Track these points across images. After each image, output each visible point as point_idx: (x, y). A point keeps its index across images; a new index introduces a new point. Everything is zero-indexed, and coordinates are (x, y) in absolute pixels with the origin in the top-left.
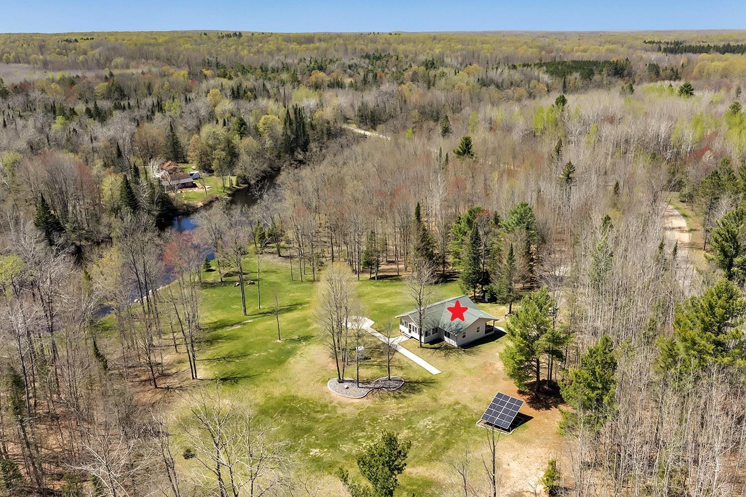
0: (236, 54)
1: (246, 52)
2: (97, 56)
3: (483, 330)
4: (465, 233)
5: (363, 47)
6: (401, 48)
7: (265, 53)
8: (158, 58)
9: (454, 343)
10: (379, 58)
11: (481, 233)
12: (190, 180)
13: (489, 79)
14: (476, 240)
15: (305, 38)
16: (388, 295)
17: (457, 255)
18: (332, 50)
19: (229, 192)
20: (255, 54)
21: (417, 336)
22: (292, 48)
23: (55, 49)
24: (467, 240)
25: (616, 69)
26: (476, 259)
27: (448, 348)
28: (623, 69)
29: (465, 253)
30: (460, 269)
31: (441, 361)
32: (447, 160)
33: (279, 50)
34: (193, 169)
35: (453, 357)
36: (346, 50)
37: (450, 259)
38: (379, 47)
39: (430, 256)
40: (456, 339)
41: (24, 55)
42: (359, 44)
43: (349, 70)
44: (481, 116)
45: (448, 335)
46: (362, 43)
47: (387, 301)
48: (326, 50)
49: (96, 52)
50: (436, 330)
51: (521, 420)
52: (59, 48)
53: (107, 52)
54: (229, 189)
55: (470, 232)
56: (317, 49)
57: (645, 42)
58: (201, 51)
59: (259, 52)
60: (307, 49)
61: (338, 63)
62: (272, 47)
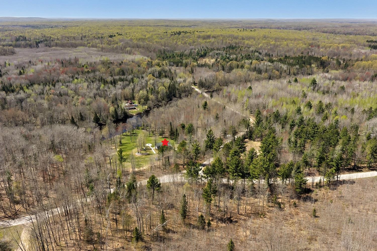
0: (176, 44)
1: (180, 43)
2: (121, 46)
7: (187, 44)
8: (143, 47)
12: (134, 107)
15: (207, 36)
18: (216, 43)
19: (144, 111)
20: (183, 44)
22: (199, 41)
23: (106, 41)
26: (177, 135)
33: (194, 42)
34: (136, 103)
38: (237, 42)
41: (95, 44)
48: (214, 42)
49: (121, 44)
52: (108, 41)
53: (125, 45)
54: (144, 110)
56: (210, 42)
57: (367, 41)
58: (162, 42)
59: (185, 43)
60: (206, 42)
61: (213, 52)
62: (191, 41)
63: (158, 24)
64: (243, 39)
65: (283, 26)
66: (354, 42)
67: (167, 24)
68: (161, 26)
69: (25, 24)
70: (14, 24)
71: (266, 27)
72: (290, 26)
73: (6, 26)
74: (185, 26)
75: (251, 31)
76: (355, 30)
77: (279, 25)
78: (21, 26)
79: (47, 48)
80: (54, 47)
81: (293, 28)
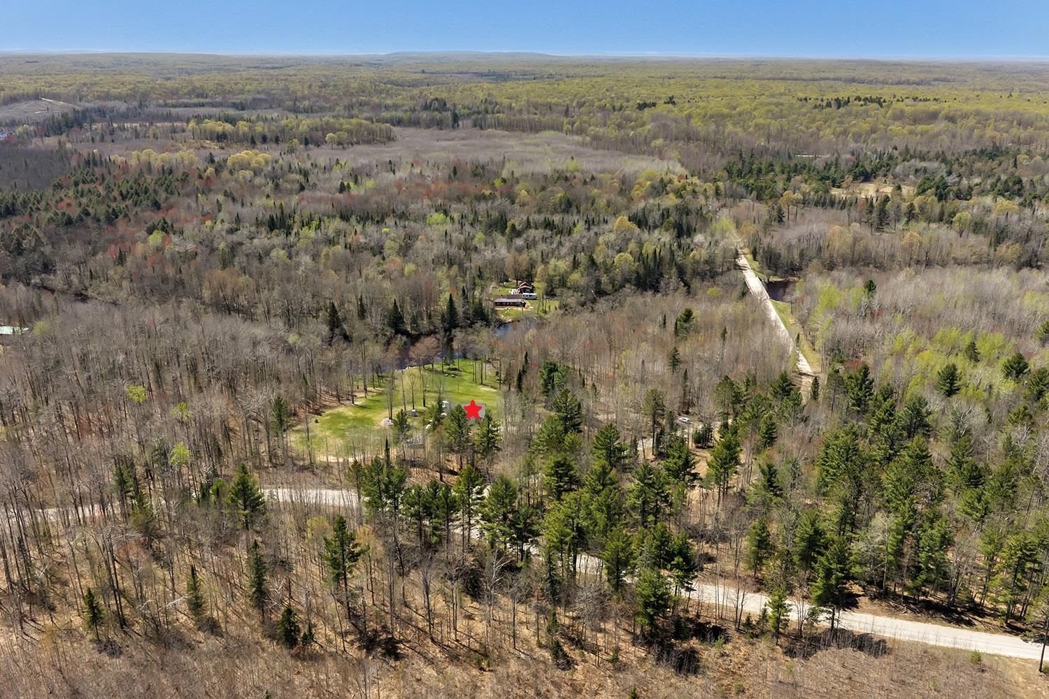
1: (829, 131)
12: (520, 300)
18: (946, 137)
20: (837, 135)
56: (927, 132)
58: (772, 128)
59: (845, 133)
60: (911, 133)
62: (866, 127)
63: (827, 75)
68: (834, 79)
69: (485, 70)
70: (461, 69)
73: (440, 73)
78: (476, 73)
79: (476, 131)
80: (490, 130)
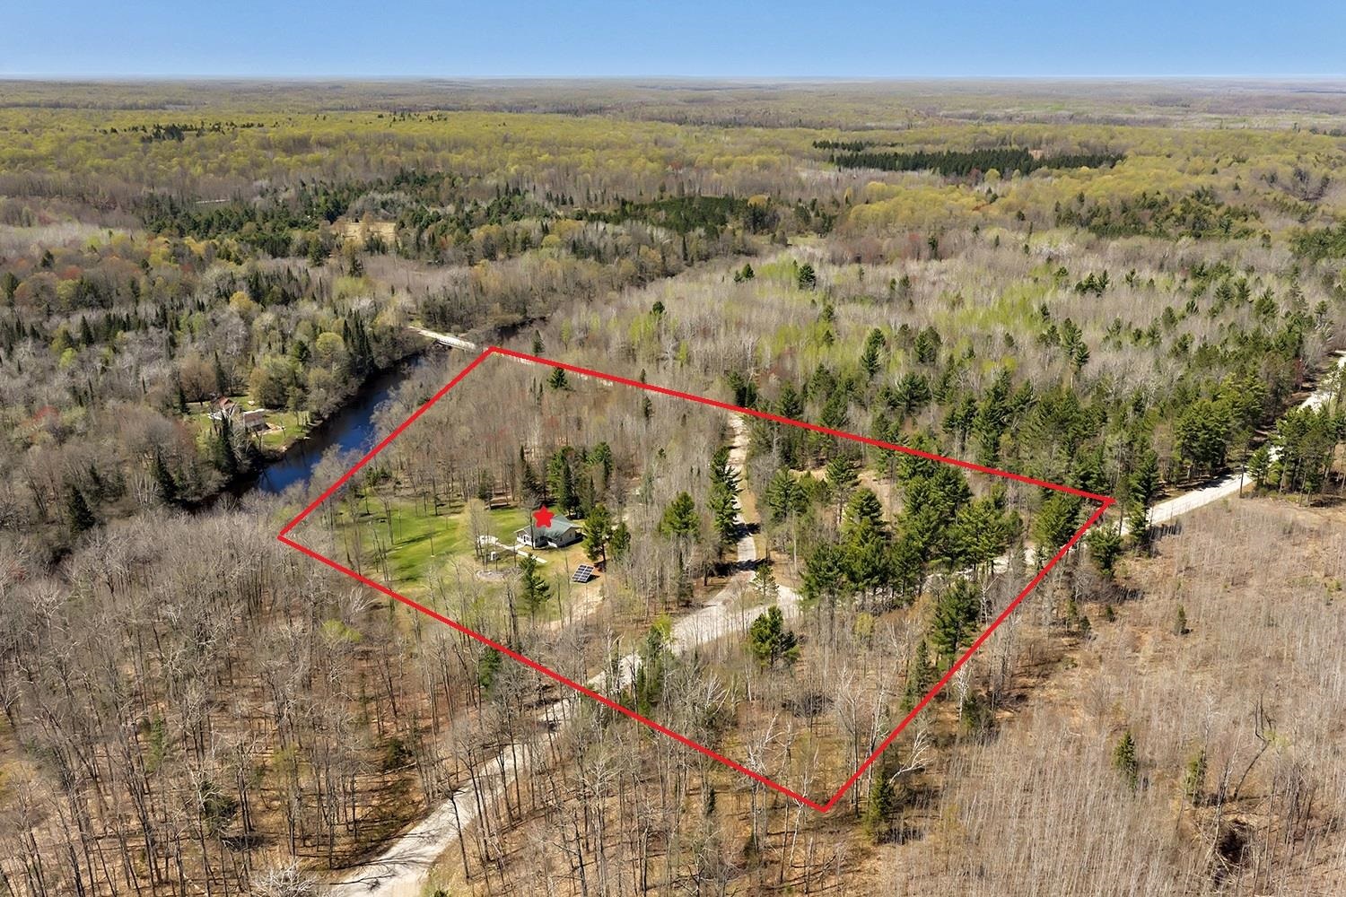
0: (184, 173)
1: (199, 170)
3: (574, 535)
4: (560, 468)
5: (394, 157)
6: (456, 159)
7: (233, 172)
9: (555, 546)
10: (423, 181)
11: (571, 467)
13: (587, 241)
14: (568, 472)
15: (295, 139)
16: (504, 520)
17: (554, 485)
18: (344, 166)
19: (307, 431)
20: (217, 173)
21: (530, 543)
22: (277, 162)
24: (562, 472)
25: (754, 215)
26: (569, 488)
27: (552, 549)
28: (763, 215)
29: (561, 483)
30: (557, 496)
31: (547, 556)
32: (541, 390)
33: (255, 165)
35: (554, 553)
36: (367, 163)
37: (550, 488)
38: (419, 158)
39: (533, 487)
40: (555, 542)
42: (388, 153)
43: (382, 211)
44: (575, 322)
45: (551, 540)
46: (392, 149)
47: (503, 524)
48: (335, 165)
50: (542, 538)
51: (592, 578)
54: (306, 428)
55: (563, 467)
56: (319, 162)
57: (815, 145)
59: (223, 169)
60: (303, 163)
61: (363, 197)
62: (243, 161)
64: (433, 147)
65: (506, 100)
66: (780, 150)
67: (54, 97)
71: (450, 105)
72: (532, 101)
74: (135, 104)
75: (432, 118)
76: (738, 112)
77: (493, 100)
81: (542, 108)
